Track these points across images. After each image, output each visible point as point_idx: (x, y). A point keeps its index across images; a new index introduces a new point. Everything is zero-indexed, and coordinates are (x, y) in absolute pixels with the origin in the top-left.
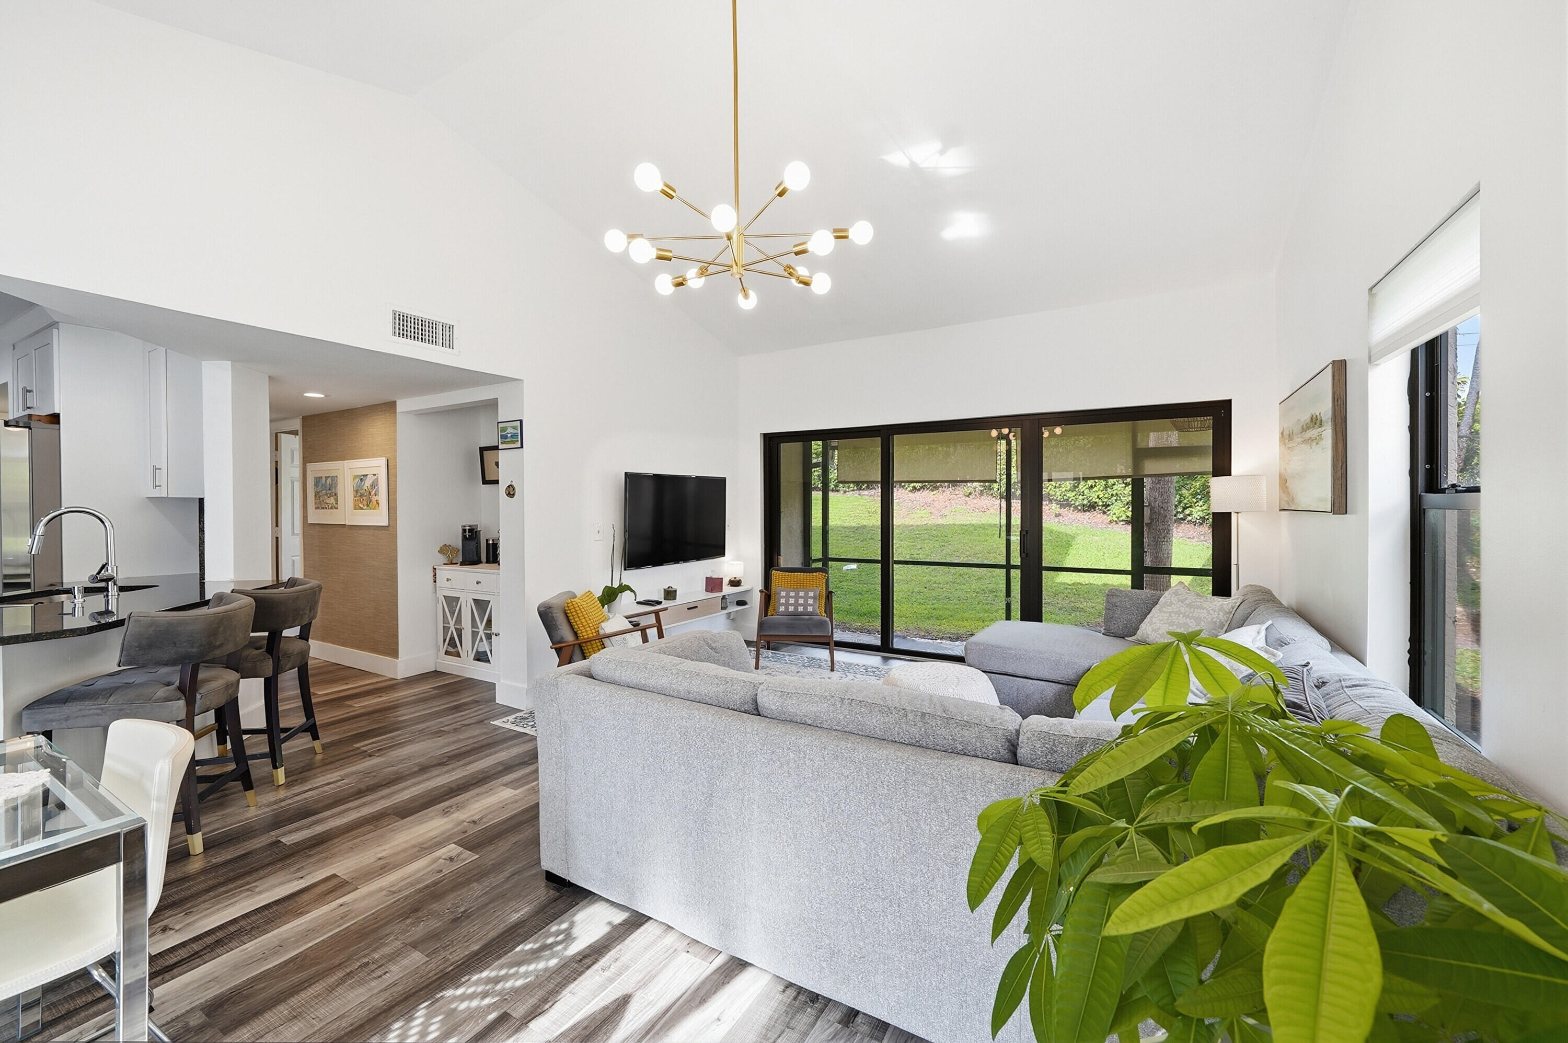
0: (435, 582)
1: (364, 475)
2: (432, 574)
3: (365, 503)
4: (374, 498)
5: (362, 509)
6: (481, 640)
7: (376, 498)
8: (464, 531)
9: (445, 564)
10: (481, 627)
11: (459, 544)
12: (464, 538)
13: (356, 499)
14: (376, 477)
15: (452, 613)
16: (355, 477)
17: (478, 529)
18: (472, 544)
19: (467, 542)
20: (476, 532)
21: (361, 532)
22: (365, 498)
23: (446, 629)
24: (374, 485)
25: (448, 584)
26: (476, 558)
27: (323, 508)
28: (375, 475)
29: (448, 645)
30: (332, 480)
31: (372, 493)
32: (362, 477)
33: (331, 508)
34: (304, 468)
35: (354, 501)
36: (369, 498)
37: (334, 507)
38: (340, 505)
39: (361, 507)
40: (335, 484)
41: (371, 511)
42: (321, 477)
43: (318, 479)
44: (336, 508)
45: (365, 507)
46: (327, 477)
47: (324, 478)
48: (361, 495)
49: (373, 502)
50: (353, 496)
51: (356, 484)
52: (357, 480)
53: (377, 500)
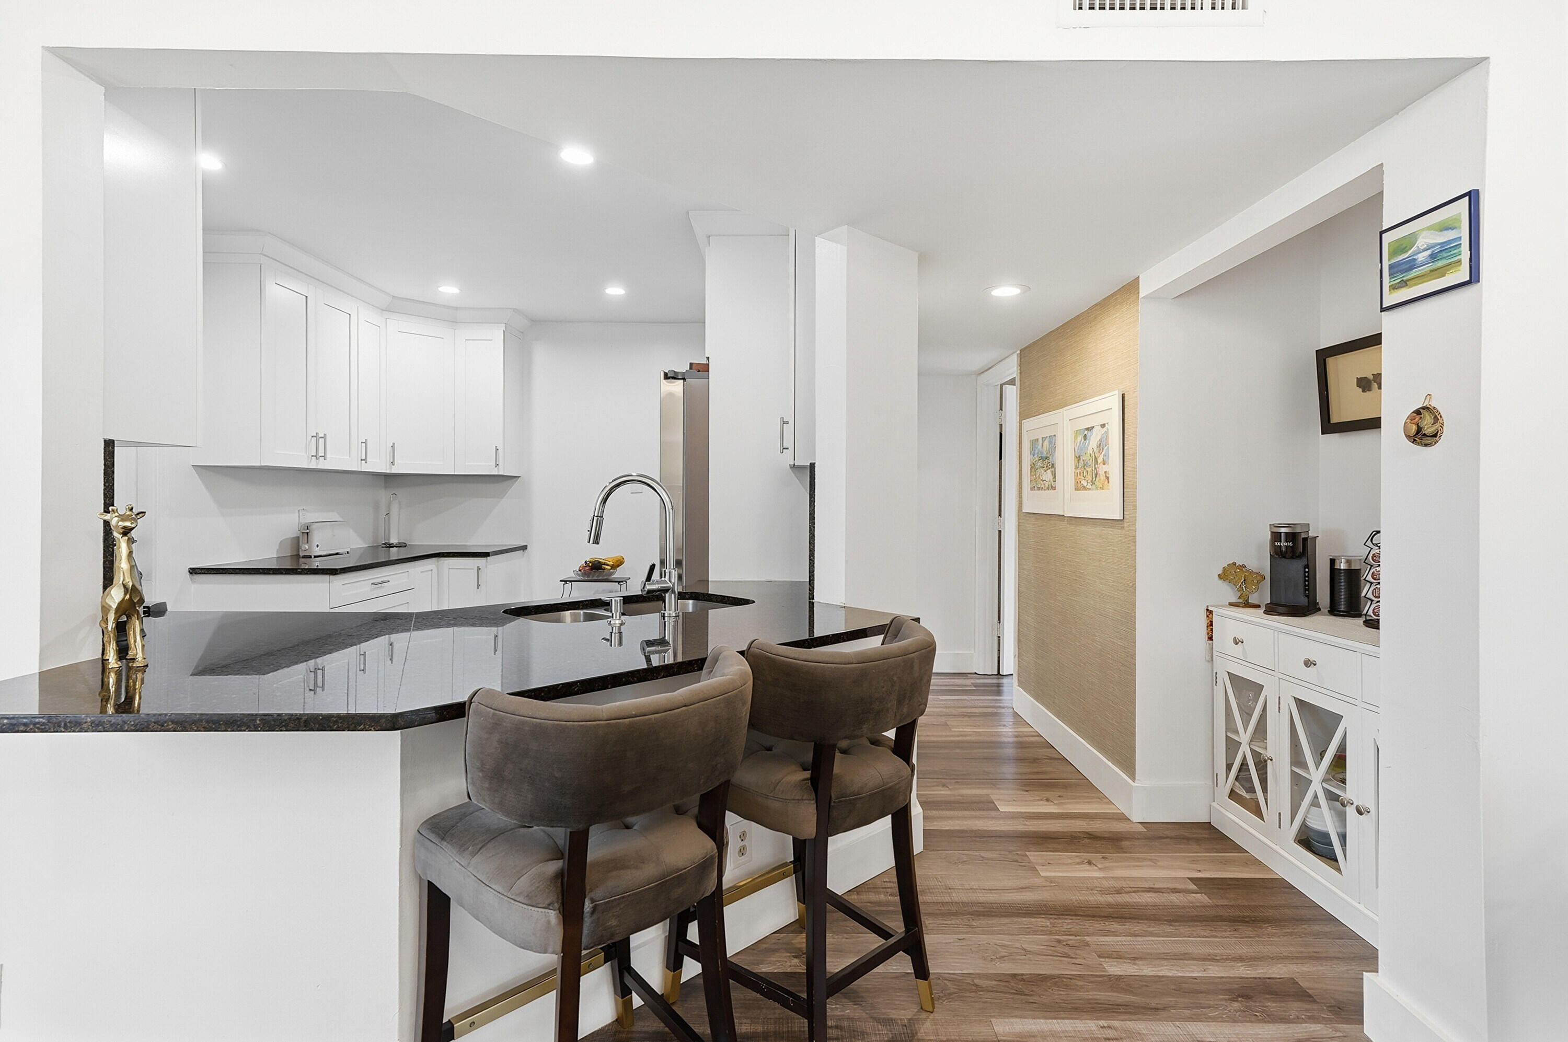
0: (1211, 638)
1: (1088, 429)
2: (1204, 622)
3: (1089, 478)
4: (1102, 469)
5: (1085, 488)
6: (1315, 803)
7: (1105, 468)
8: (1276, 536)
9: (1231, 604)
10: (1317, 774)
11: (1265, 565)
12: (1278, 554)
13: (1078, 471)
14: (1105, 429)
15: (1247, 714)
16: (1077, 433)
17: (1311, 534)
18: (1296, 567)
19: (1284, 562)
20: (1305, 540)
21: (1084, 528)
22: (1088, 469)
23: (1232, 746)
24: (1102, 445)
25: (1237, 650)
26: (1303, 601)
27: (1039, 489)
28: (1103, 426)
29: (1237, 779)
30: (1050, 442)
31: (1100, 460)
32: (1086, 432)
33: (1048, 488)
34: (1020, 429)
35: (1076, 475)
36: (1095, 468)
37: (1052, 486)
38: (1058, 484)
39: (1084, 487)
40: (1053, 449)
41: (1100, 491)
42: (1038, 439)
43: (1034, 443)
44: (1054, 488)
45: (1089, 486)
46: (1044, 439)
47: (1040, 441)
48: (1085, 465)
49: (1103, 478)
50: (1074, 467)
51: (1078, 444)
52: (1080, 438)
53: (1105, 472)
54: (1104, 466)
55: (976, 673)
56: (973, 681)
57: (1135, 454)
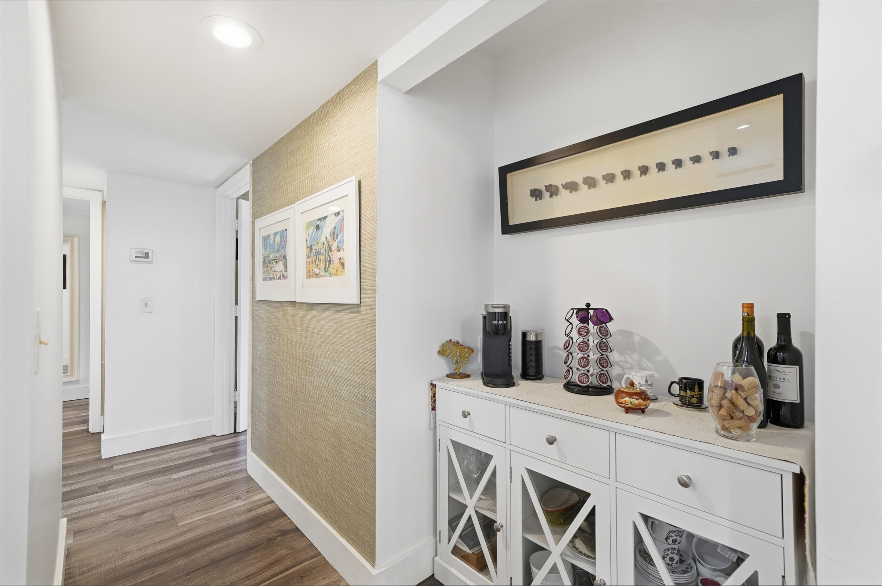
0: (434, 409)
1: (320, 220)
2: (429, 395)
3: (322, 265)
4: (336, 256)
5: (317, 276)
7: (339, 255)
11: (477, 340)
13: (310, 260)
14: (340, 217)
17: (510, 315)
18: (499, 341)
19: (493, 338)
21: (316, 313)
22: (321, 257)
23: (457, 507)
24: (336, 232)
25: (465, 422)
27: (271, 279)
28: (337, 214)
29: (461, 537)
30: (282, 236)
31: (334, 247)
32: (318, 223)
33: (280, 278)
34: (253, 228)
35: (308, 264)
36: (329, 255)
37: (283, 276)
38: (290, 273)
39: (317, 274)
40: (284, 243)
41: (334, 278)
42: (269, 235)
43: (266, 239)
44: (285, 277)
45: (323, 273)
46: (275, 234)
47: (272, 237)
48: (318, 254)
49: (337, 263)
50: (306, 257)
51: (310, 235)
52: (312, 229)
53: (340, 259)
54: (338, 253)
55: (215, 435)
56: (211, 446)
57: (374, 238)
